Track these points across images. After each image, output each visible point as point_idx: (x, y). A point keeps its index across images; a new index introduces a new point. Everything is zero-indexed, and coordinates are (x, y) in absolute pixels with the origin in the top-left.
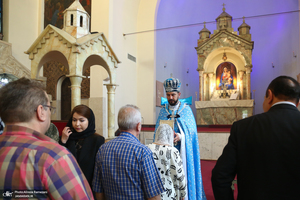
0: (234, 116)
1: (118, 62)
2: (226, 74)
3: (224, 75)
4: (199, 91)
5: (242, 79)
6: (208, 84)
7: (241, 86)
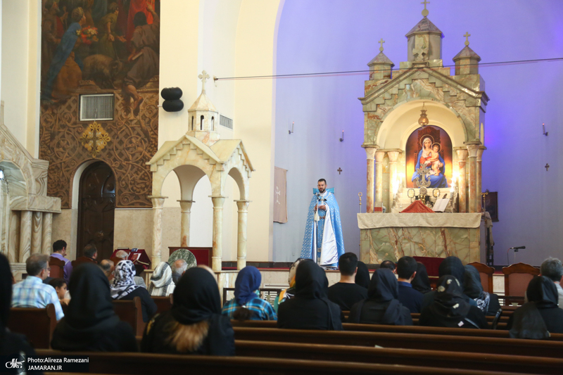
0: (440, 247)
1: (252, 170)
2: (429, 152)
3: (425, 153)
4: (366, 191)
5: (464, 165)
6: (387, 173)
7: (461, 181)
